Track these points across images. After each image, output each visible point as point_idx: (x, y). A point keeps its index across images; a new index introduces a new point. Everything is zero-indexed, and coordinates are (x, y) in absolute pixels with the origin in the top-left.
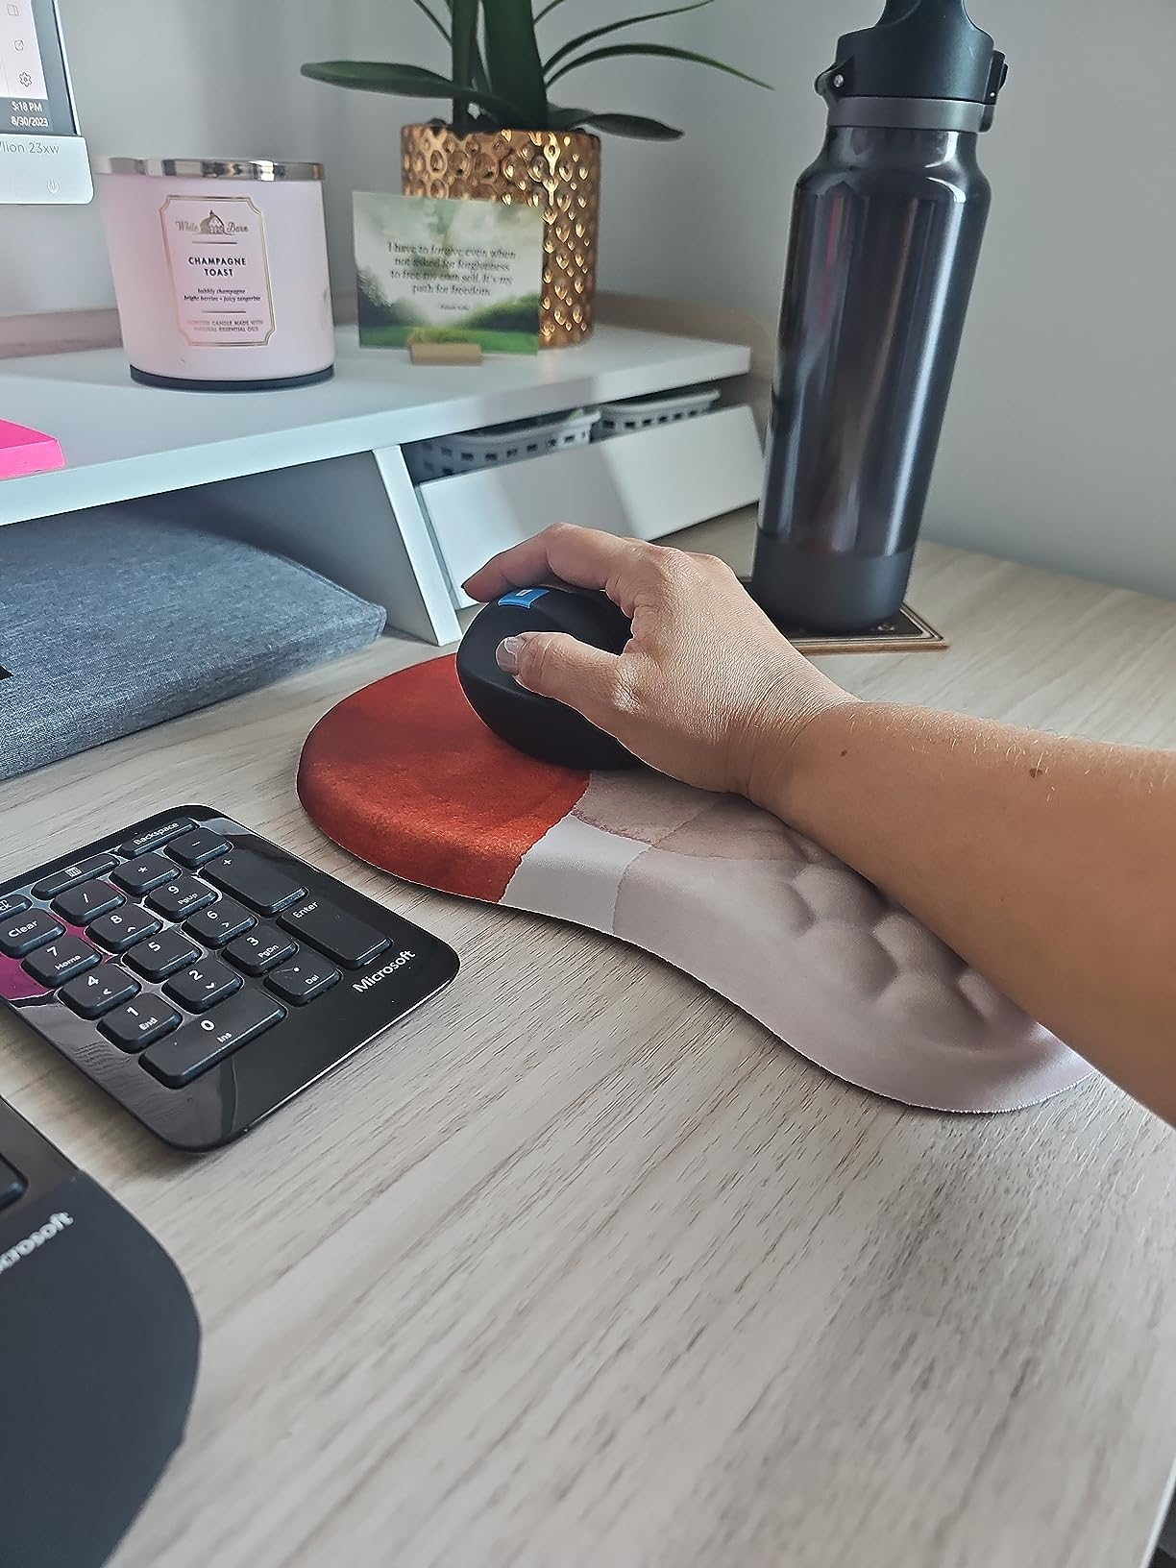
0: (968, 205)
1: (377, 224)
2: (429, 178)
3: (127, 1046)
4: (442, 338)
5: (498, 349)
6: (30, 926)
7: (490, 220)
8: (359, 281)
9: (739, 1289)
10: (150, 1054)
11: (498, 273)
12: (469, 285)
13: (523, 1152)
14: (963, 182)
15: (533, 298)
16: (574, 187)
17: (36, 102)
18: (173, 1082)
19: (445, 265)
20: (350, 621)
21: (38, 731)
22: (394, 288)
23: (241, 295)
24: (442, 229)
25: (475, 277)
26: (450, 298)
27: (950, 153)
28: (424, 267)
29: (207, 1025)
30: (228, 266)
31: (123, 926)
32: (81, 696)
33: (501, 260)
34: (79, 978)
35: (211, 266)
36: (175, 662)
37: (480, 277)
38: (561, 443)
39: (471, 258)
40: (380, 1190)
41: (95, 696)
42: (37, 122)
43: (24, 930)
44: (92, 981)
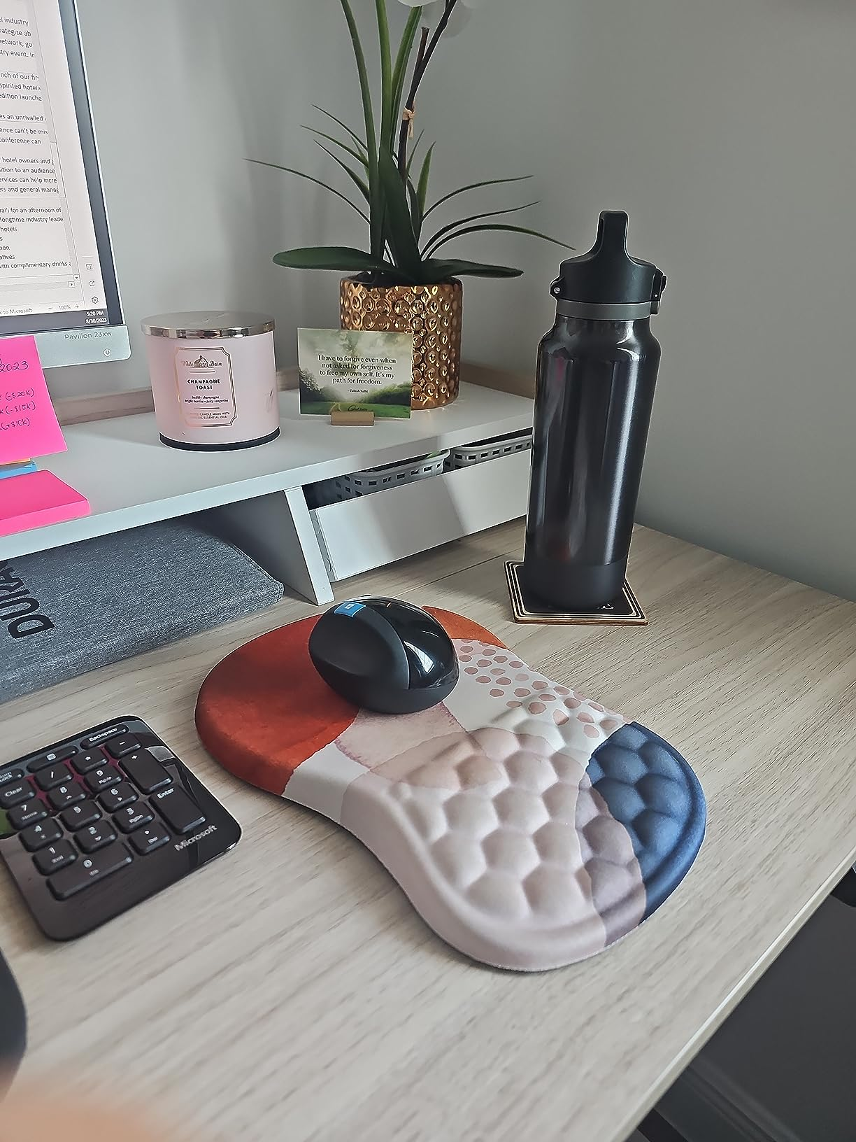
0: (641, 363)
1: (312, 345)
2: (352, 311)
3: (42, 871)
4: (351, 409)
5: (387, 415)
6: (18, 790)
7: (380, 342)
8: (301, 377)
9: (327, 1067)
10: (52, 879)
11: (385, 372)
12: (368, 378)
13: (237, 963)
14: (638, 350)
15: (408, 386)
16: (439, 316)
17: (101, 310)
18: (58, 897)
19: (353, 368)
20: (259, 593)
21: (59, 663)
22: (322, 380)
23: (216, 399)
24: (351, 347)
25: (371, 374)
26: (355, 386)
27: (630, 334)
28: (340, 369)
29: (88, 863)
30: (210, 384)
31: (66, 794)
32: (88, 642)
33: (388, 364)
34: (30, 828)
35: (200, 384)
36: (147, 620)
37: (374, 374)
38: (422, 473)
39: (369, 363)
40: (152, 976)
41: (95, 642)
42: (101, 320)
43: (14, 792)
44: (38, 829)
